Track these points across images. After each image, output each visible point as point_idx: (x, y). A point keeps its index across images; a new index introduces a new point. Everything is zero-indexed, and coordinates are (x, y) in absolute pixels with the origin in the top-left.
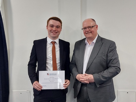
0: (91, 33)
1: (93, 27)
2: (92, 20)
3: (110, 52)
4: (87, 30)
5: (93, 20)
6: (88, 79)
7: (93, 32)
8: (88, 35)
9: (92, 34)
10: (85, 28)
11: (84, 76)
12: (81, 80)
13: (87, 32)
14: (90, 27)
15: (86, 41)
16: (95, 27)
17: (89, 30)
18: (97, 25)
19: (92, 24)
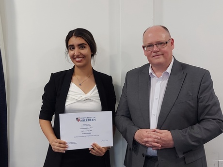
1: (167, 43)
2: (163, 28)
3: (202, 92)
4: (155, 48)
5: (165, 28)
6: (159, 138)
9: (164, 57)
10: (151, 45)
11: (152, 133)
14: (161, 43)
15: (150, 71)
16: (169, 44)
17: (159, 50)
18: (173, 40)
19: (164, 36)
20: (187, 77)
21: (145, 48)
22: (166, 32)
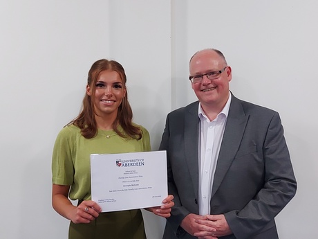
0: (215, 91)
1: (220, 72)
2: (216, 53)
3: (269, 142)
4: (206, 80)
5: (219, 52)
6: (215, 230)
7: (220, 87)
8: (208, 95)
9: (218, 91)
10: (199, 76)
12: (196, 234)
13: (203, 88)
14: (213, 73)
15: (200, 111)
16: (224, 73)
17: (210, 82)
18: (230, 68)
19: (217, 63)
20: (250, 120)
21: (192, 79)
22: (220, 57)
